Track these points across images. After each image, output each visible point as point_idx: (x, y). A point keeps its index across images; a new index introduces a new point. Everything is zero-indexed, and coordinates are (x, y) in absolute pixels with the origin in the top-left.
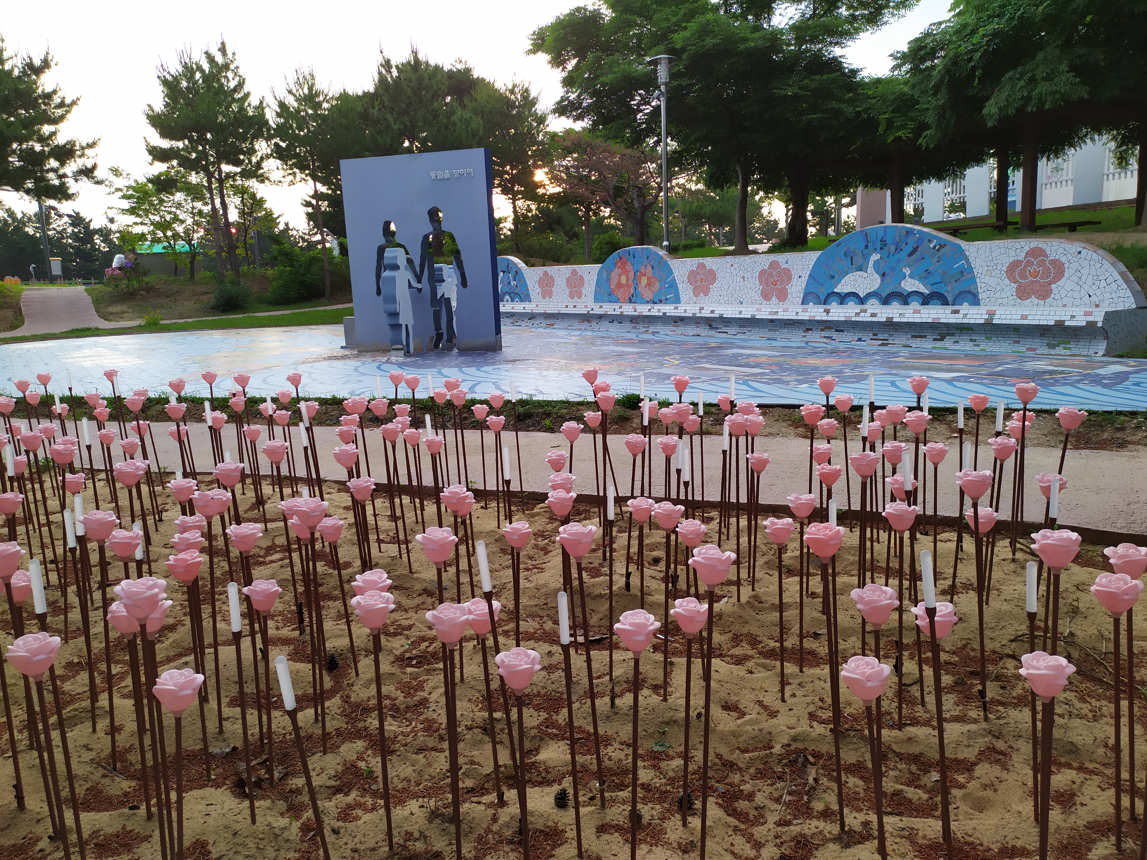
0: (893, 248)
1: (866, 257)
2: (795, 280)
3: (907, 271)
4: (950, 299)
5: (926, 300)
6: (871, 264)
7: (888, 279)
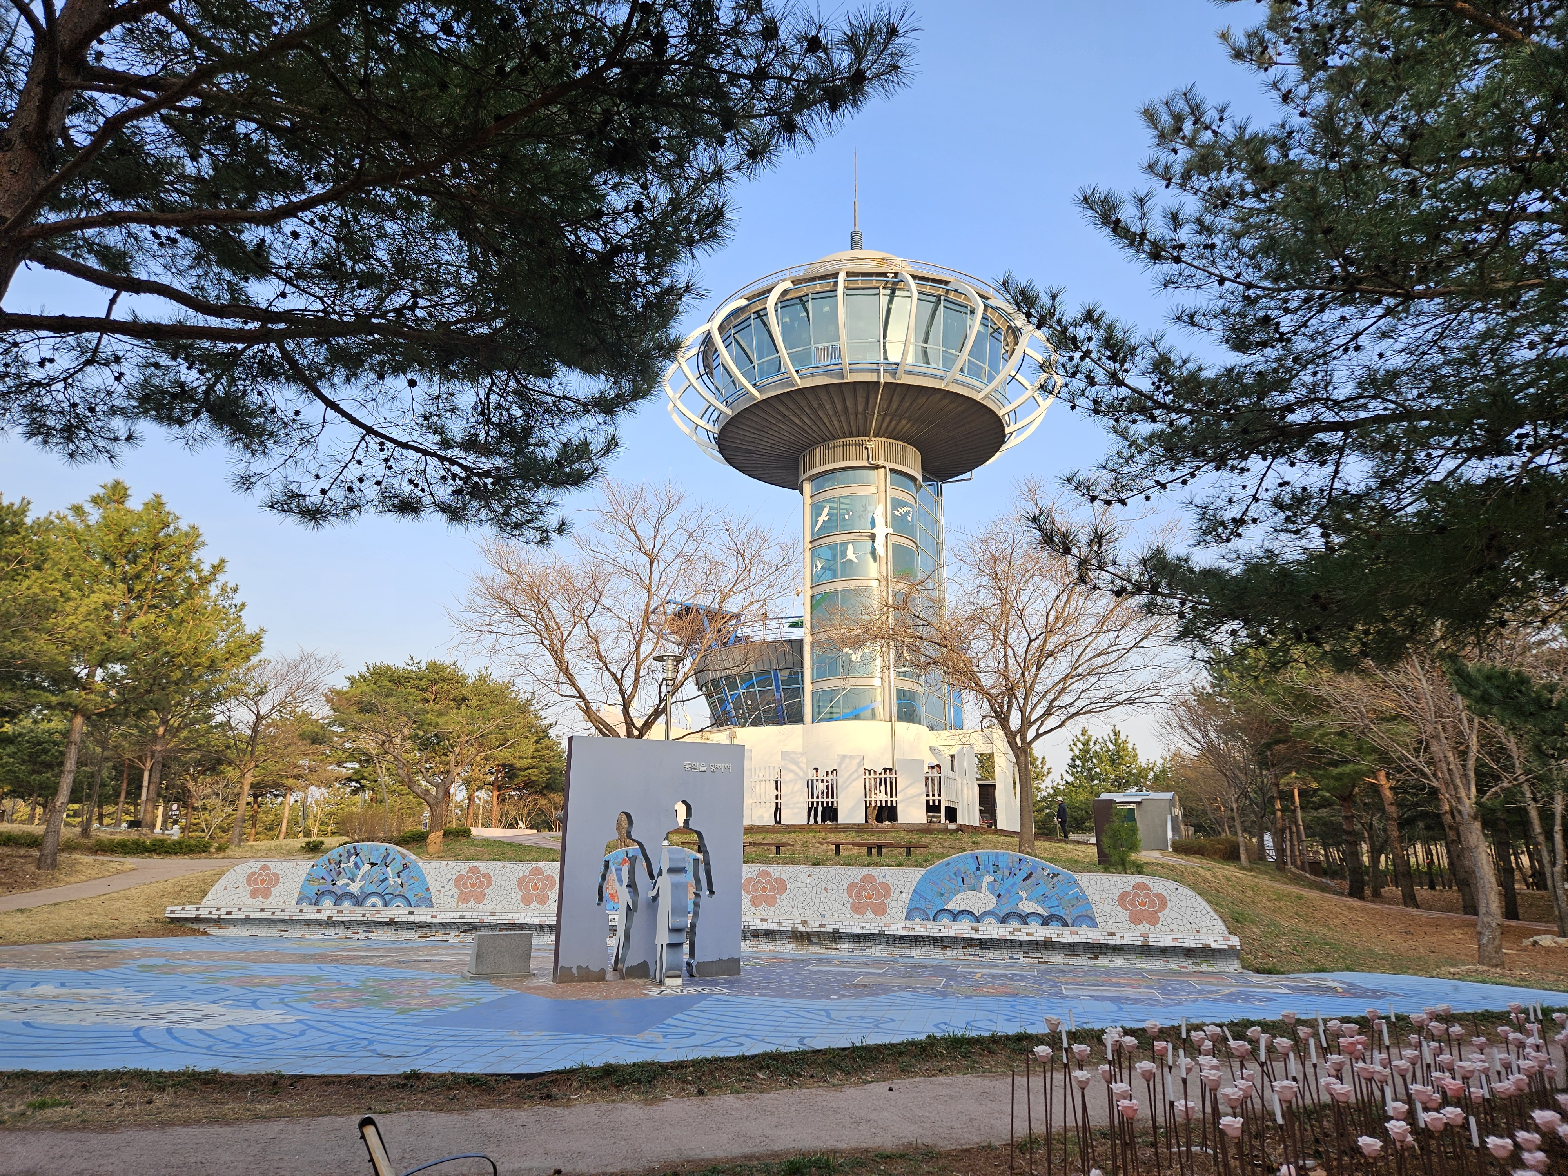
0: (1007, 873)
1: (979, 879)
2: (895, 895)
3: (1023, 894)
4: (1069, 922)
5: (1046, 922)
6: (984, 885)
7: (1004, 900)
